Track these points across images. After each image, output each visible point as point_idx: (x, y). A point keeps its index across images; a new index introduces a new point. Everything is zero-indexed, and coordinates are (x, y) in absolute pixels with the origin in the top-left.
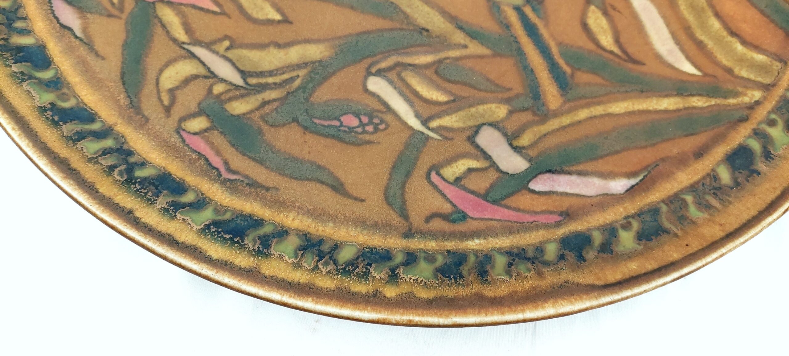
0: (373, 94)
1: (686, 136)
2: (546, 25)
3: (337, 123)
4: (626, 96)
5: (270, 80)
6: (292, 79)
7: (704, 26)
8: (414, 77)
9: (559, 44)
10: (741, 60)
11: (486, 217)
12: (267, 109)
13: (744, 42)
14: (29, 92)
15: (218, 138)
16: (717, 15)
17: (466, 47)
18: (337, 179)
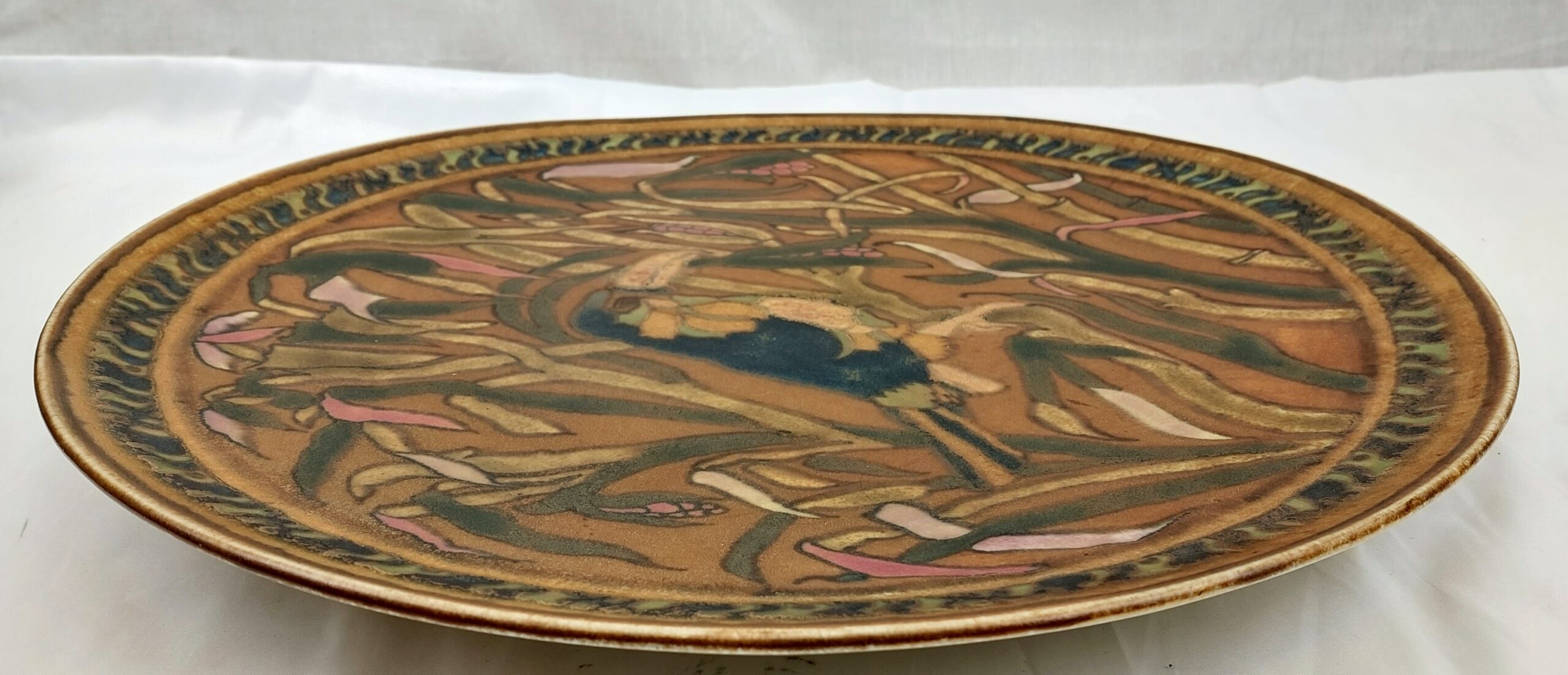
0: (703, 486)
1: (1226, 487)
2: (974, 420)
3: (643, 511)
4: (1116, 466)
5: (534, 480)
6: (570, 478)
7: (1219, 403)
8: (769, 469)
9: (999, 436)
10: (1290, 421)
11: (902, 575)
12: (524, 502)
13: (1286, 407)
14: (144, 462)
15: (438, 523)
16: (1236, 392)
17: (850, 443)
18: (639, 555)
